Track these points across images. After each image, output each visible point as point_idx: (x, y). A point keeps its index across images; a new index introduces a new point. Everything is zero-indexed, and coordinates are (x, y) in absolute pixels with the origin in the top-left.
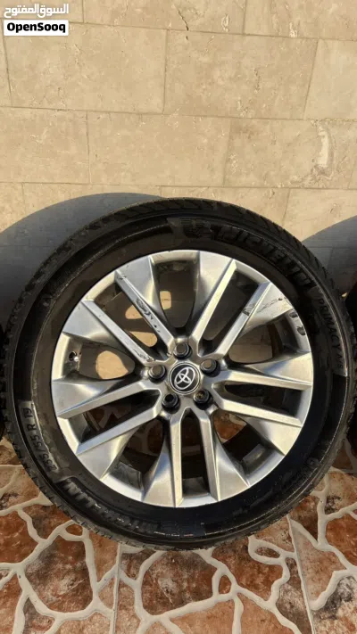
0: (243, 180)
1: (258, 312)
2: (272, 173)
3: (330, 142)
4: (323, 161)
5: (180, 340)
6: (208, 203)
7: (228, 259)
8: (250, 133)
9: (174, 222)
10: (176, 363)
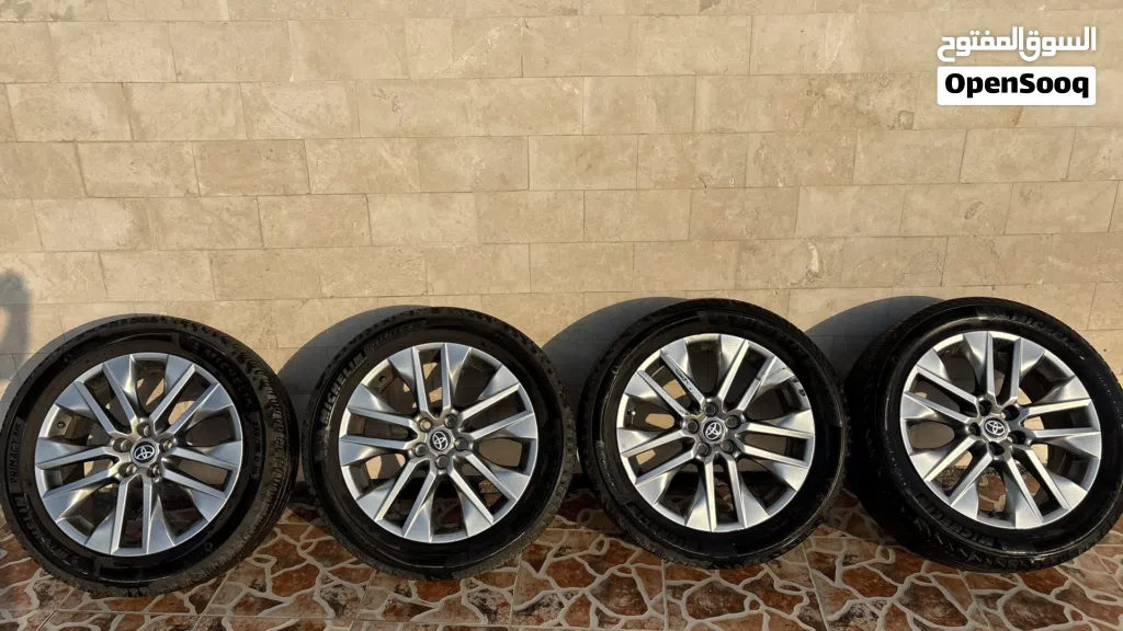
0: (751, 284)
1: (767, 378)
2: (774, 278)
3: (819, 253)
4: (815, 267)
5: (709, 400)
6: (726, 301)
7: (741, 340)
8: (754, 250)
9: (702, 315)
10: (706, 420)
